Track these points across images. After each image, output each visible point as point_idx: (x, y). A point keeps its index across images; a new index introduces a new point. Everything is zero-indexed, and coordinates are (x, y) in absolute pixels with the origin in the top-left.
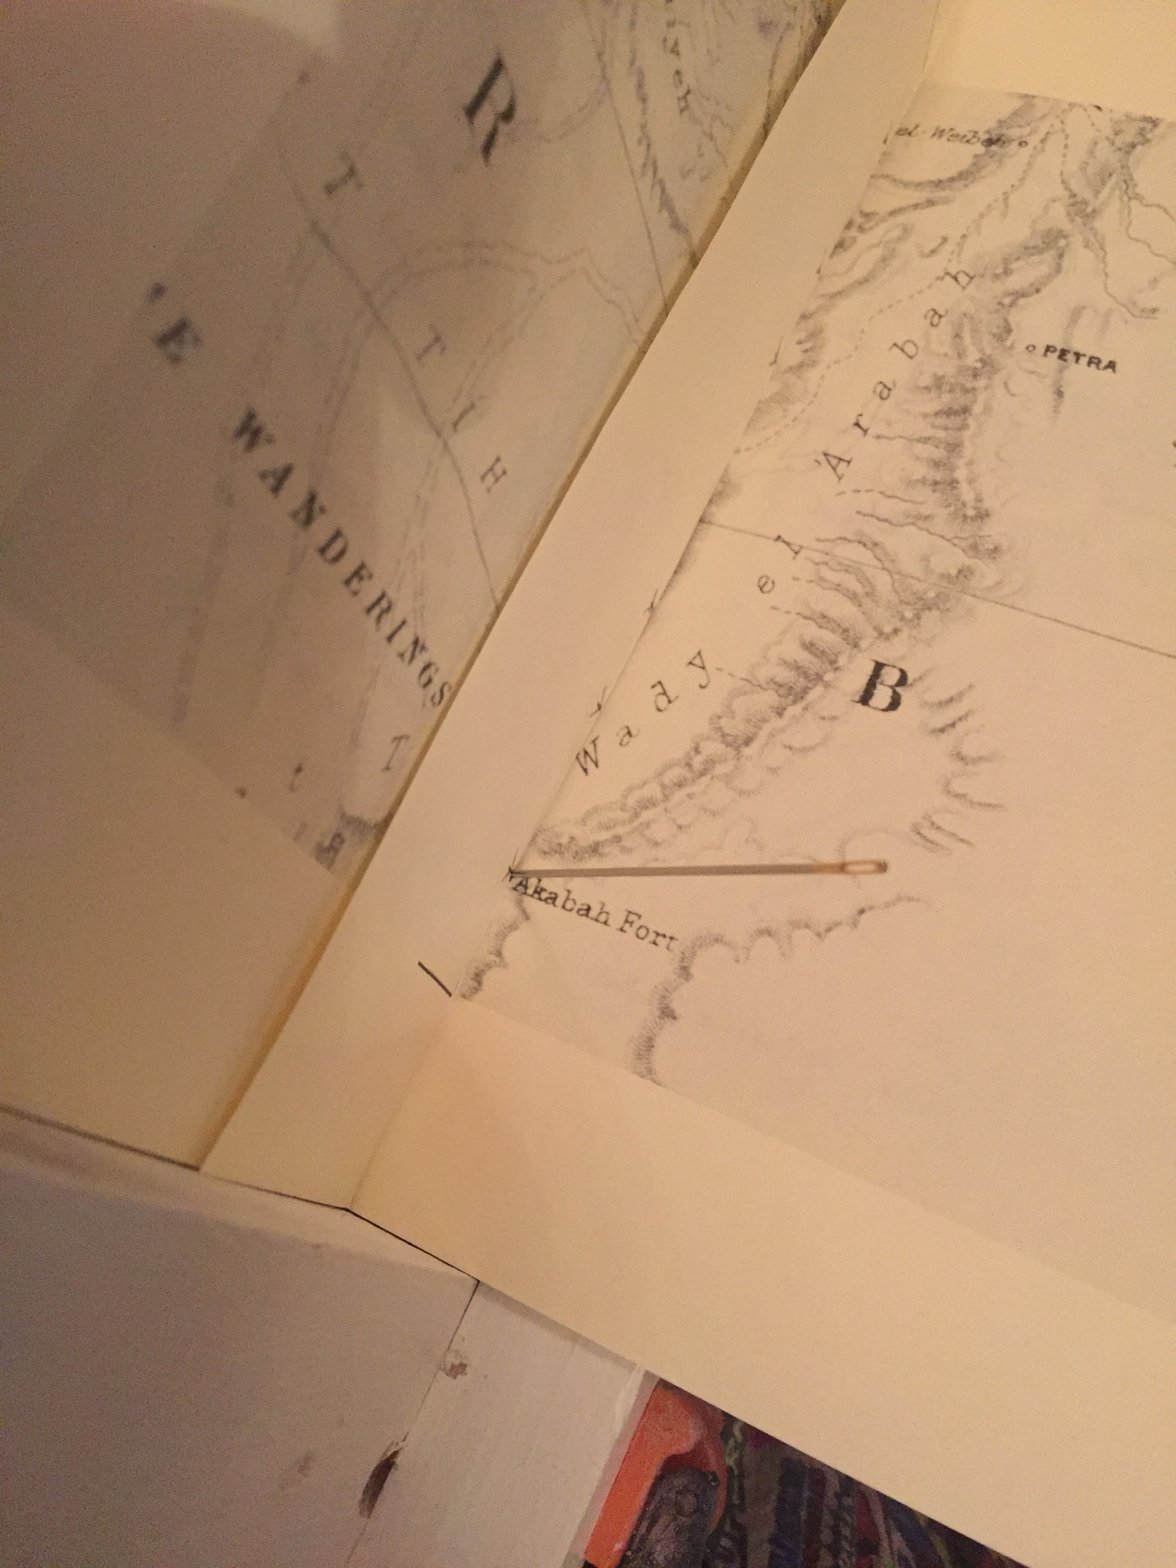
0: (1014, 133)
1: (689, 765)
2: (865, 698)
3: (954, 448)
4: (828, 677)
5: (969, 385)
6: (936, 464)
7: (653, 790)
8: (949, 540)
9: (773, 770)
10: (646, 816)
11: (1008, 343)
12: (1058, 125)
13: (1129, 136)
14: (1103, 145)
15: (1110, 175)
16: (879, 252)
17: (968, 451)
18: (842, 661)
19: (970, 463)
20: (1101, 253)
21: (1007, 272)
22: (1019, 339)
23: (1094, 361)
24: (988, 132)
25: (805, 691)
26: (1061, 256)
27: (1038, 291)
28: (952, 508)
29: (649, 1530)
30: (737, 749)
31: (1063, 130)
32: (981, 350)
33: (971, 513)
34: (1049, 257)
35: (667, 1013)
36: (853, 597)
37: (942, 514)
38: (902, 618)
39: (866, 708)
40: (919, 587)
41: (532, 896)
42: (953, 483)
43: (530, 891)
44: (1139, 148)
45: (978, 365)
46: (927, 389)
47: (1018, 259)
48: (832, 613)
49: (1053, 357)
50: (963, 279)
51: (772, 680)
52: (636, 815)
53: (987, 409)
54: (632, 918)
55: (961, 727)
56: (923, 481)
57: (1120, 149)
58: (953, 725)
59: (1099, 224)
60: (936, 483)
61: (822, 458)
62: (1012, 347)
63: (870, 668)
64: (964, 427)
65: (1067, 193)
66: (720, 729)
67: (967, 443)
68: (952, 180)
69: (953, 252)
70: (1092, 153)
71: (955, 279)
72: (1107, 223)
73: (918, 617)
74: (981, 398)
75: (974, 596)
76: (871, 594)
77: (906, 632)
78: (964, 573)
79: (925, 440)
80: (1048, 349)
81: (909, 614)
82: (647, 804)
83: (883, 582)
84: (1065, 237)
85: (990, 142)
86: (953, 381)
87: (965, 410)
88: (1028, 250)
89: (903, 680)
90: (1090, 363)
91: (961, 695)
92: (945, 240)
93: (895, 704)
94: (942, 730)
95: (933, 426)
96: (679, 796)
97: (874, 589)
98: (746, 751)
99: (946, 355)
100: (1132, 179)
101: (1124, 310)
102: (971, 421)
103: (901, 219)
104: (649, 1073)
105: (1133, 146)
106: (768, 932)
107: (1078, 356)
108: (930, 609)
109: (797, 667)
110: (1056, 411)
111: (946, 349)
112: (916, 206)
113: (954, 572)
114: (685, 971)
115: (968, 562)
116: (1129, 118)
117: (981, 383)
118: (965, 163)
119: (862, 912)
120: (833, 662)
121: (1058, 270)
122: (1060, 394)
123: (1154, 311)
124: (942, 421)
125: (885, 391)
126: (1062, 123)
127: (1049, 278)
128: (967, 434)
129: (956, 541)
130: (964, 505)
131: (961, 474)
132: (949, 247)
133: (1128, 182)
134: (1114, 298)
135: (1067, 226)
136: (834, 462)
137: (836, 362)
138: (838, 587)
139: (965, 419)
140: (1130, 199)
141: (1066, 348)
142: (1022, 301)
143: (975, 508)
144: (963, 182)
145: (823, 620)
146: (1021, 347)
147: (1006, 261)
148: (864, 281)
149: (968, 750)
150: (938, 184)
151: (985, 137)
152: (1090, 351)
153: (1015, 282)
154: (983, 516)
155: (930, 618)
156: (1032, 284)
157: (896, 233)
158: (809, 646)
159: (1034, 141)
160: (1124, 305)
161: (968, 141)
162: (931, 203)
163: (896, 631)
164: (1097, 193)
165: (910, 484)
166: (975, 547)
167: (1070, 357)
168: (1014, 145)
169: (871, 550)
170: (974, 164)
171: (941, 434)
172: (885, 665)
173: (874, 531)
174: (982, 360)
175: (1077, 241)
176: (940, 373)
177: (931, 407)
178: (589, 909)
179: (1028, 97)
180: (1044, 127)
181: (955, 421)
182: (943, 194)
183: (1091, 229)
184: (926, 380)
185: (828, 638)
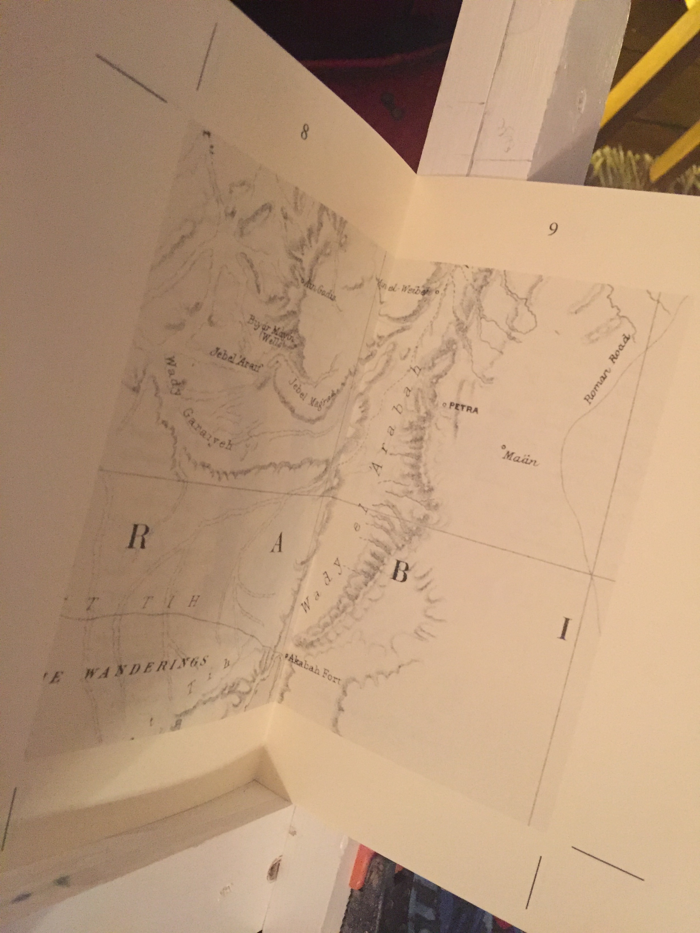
0: (433, 286)
1: (338, 608)
2: (395, 577)
3: (418, 458)
4: (381, 568)
5: (422, 426)
6: (413, 466)
7: (328, 619)
8: (419, 502)
9: (366, 610)
10: (327, 630)
11: (436, 403)
12: (451, 280)
13: (480, 282)
14: (470, 288)
15: (473, 306)
16: (385, 358)
17: (424, 458)
18: (386, 560)
19: (425, 465)
20: (470, 350)
21: (434, 365)
22: (439, 400)
23: (469, 409)
24: (423, 286)
25: (374, 575)
26: (454, 354)
27: (446, 374)
28: (420, 487)
29: (370, 875)
30: (353, 601)
31: (453, 281)
32: (426, 407)
33: (426, 489)
34: (450, 354)
35: (341, 709)
36: (387, 532)
37: (416, 489)
38: (405, 540)
39: (395, 581)
40: (410, 525)
41: (295, 663)
42: (419, 475)
43: (294, 661)
44: (484, 288)
45: (425, 415)
46: (407, 429)
47: (437, 358)
48: (381, 539)
49: (453, 408)
50: (417, 370)
51: (363, 571)
52: (324, 629)
53: (430, 437)
54: (326, 672)
55: (429, 587)
56: (408, 475)
57: (476, 290)
58: (426, 586)
59: (469, 335)
60: (413, 476)
61: (372, 466)
62: (437, 405)
63: (395, 563)
64: (421, 448)
65: (455, 319)
66: (347, 593)
67: (423, 455)
68: (410, 316)
69: (412, 356)
70: (465, 294)
71: (414, 370)
72: (471, 334)
73: (410, 539)
74: (427, 432)
75: (429, 528)
76: (393, 529)
77: (407, 546)
78: (426, 517)
79: (408, 455)
80: (451, 404)
81: (407, 538)
82: (326, 625)
83: (397, 523)
84: (455, 343)
85: (424, 293)
86: (416, 424)
87: (421, 439)
88: (442, 352)
89: (407, 568)
90: (467, 410)
91: (428, 573)
92: (409, 349)
93: (405, 579)
94: (422, 589)
95: (411, 448)
96: (336, 621)
97: (394, 528)
98: (357, 601)
99: (413, 411)
100: (482, 307)
101: (480, 380)
102: (424, 445)
103: (393, 339)
104: (337, 732)
105: (482, 287)
106: (369, 676)
107: (463, 406)
108: (414, 535)
109: (370, 564)
110: (455, 436)
111: (413, 408)
112: (398, 331)
113: (422, 517)
114: (345, 692)
115: (427, 512)
116: (480, 270)
117: (426, 425)
118: (414, 306)
119: (400, 667)
120: (382, 561)
121: (453, 362)
122: (456, 427)
123: (492, 379)
124: (413, 445)
125: (391, 431)
126: (452, 277)
127: (450, 367)
128: (423, 450)
129: (422, 503)
130: (424, 485)
131: (422, 470)
132: (412, 353)
133: (480, 308)
134: (476, 374)
135: (456, 337)
136: (376, 467)
137: (374, 417)
138: (382, 527)
139: (422, 443)
140: (481, 318)
141: (458, 403)
142: (440, 380)
143: (428, 486)
144: (415, 317)
145: (377, 542)
146: (440, 405)
147: (433, 359)
148: (381, 374)
149: (432, 597)
150: (405, 318)
151: (422, 289)
152: (467, 403)
153: (437, 370)
154: (431, 490)
155: (415, 539)
156: (443, 371)
157: (392, 346)
158: (373, 555)
159: (441, 290)
160: (480, 378)
161: (416, 293)
162: (403, 329)
163: (403, 546)
164: (467, 317)
165: (404, 476)
166: (429, 505)
167: (460, 408)
168: (434, 293)
169: (392, 509)
170: (419, 306)
171: (413, 451)
172: (401, 562)
173: (393, 500)
174: (426, 413)
175: (460, 344)
176: (411, 421)
177: (409, 438)
178: (312, 668)
179: (438, 264)
180: (445, 281)
181: (418, 444)
182: (408, 324)
183: (466, 338)
184: (407, 425)
185: (380, 550)
